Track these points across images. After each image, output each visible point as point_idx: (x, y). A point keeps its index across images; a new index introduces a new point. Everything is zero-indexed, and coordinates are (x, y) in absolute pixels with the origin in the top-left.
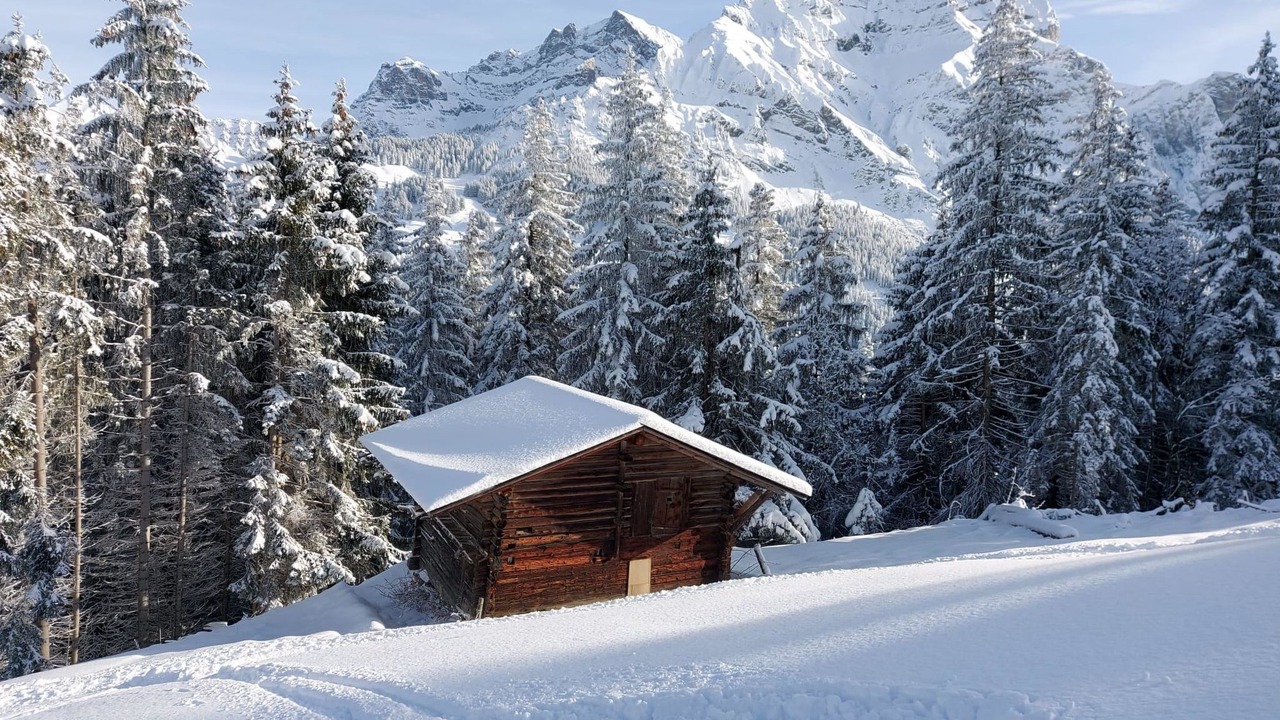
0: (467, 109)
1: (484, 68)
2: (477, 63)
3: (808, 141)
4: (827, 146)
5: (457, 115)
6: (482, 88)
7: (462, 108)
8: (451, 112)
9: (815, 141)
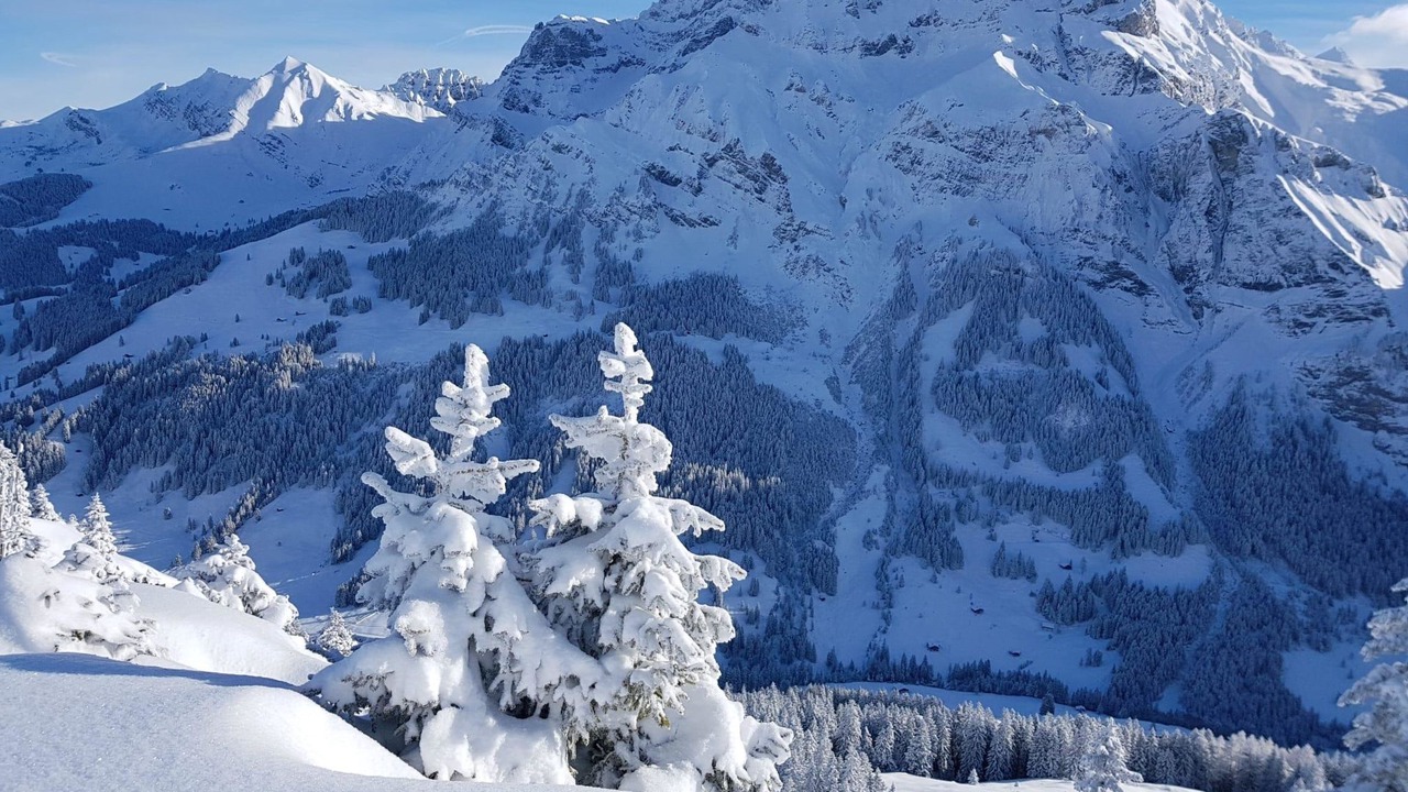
0: (627, 63)
1: (654, 14)
2: (647, 7)
3: (746, 191)
4: (763, 196)
5: (615, 71)
6: (648, 36)
7: (623, 62)
8: (607, 69)
9: (753, 190)
